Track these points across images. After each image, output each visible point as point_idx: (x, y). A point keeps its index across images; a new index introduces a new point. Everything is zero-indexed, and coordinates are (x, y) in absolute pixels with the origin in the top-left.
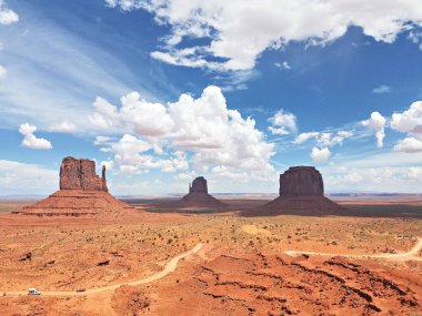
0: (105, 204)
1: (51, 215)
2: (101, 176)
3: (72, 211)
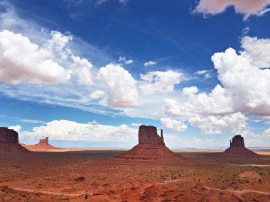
2: (160, 136)
3: (144, 156)
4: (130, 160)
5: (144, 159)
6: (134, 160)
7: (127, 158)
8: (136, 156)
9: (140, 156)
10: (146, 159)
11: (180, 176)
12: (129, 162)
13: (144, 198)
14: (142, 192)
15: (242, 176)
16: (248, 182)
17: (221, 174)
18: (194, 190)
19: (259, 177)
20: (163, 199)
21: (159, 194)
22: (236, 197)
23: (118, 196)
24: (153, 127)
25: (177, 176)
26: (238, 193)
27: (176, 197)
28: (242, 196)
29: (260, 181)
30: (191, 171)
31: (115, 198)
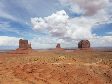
0: (30, 51)
1: (16, 54)
2: (29, 44)
4: (15, 54)
6: (17, 54)
7: (13, 54)
9: (20, 53)
10: (23, 54)
11: (37, 59)
13: (23, 69)
14: (22, 67)
15: (59, 58)
16: (61, 60)
17: (52, 58)
18: (43, 64)
19: (65, 58)
20: (31, 69)
21: (29, 67)
23: (11, 70)
24: (26, 40)
25: (36, 60)
26: (58, 64)
27: (36, 68)
28: (60, 65)
29: (65, 59)
30: (42, 57)
31: (10, 71)
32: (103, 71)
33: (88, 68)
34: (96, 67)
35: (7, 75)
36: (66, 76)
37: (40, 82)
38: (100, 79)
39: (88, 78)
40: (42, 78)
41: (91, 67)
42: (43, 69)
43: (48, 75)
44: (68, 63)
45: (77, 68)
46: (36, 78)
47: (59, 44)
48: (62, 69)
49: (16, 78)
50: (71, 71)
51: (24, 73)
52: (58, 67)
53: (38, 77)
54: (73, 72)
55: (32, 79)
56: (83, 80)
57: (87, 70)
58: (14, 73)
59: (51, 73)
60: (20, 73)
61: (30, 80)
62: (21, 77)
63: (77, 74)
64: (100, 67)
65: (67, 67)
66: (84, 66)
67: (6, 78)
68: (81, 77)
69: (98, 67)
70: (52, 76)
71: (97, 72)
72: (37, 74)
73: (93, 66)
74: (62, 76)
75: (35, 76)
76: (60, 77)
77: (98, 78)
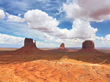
0: (35, 50)
1: (21, 52)
2: (34, 43)
3: (26, 51)
5: (26, 52)
7: (18, 52)
8: (23, 51)
9: (25, 51)
10: (28, 52)
12: (19, 53)
13: (25, 67)
14: (24, 65)
17: (56, 57)
20: (33, 67)
21: (32, 65)
22: (60, 65)
25: (40, 58)
26: (61, 63)
27: (38, 66)
31: (12, 69)
32: (106, 72)
33: (91, 69)
34: (99, 68)
35: (7, 72)
36: (67, 75)
37: (40, 80)
38: (102, 79)
39: (90, 79)
40: (42, 77)
41: (94, 68)
42: (45, 68)
43: (49, 73)
44: (71, 63)
45: (80, 68)
46: (36, 76)
47: (63, 43)
48: (64, 68)
49: (17, 75)
50: (74, 71)
51: (25, 71)
52: (60, 67)
53: (38, 76)
54: (75, 72)
55: (32, 77)
56: (85, 80)
57: (90, 70)
58: (15, 70)
59: (53, 72)
60: (21, 70)
61: (30, 78)
62: (21, 74)
63: (79, 74)
64: (103, 68)
65: (70, 67)
66: (87, 66)
67: (6, 75)
68: (82, 78)
69: (101, 68)
70: (52, 75)
71: (100, 73)
72: (38, 72)
73: (96, 67)
74: (63, 76)
75: (35, 74)
76: (61, 77)
77: (101, 78)
